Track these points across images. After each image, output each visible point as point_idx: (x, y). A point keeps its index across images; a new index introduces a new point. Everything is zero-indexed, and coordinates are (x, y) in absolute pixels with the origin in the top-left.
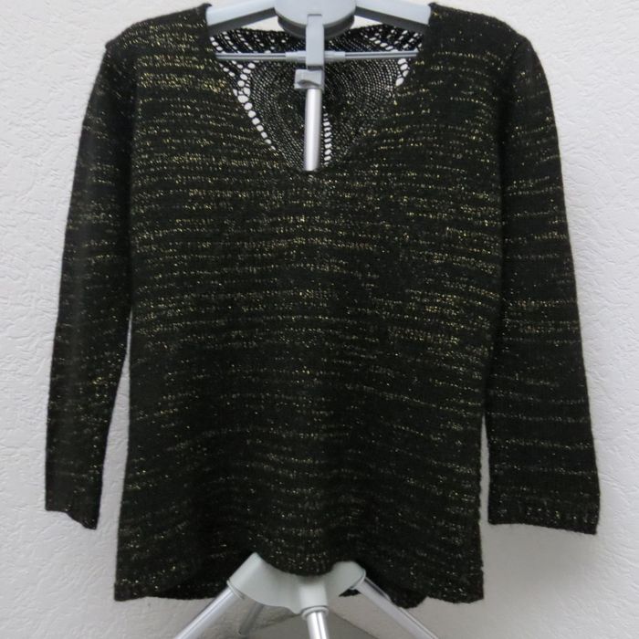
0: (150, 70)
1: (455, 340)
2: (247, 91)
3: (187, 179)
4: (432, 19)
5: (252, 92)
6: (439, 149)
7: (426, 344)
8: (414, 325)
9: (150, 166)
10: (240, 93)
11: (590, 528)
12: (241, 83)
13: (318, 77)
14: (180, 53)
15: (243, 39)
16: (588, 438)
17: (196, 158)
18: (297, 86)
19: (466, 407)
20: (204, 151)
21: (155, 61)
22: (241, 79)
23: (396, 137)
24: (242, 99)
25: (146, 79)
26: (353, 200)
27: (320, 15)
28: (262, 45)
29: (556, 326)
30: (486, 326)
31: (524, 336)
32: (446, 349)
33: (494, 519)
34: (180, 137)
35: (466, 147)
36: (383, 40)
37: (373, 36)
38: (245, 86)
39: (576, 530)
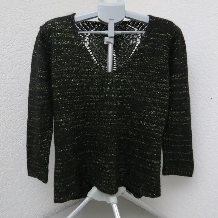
0: (56, 38)
1: (154, 125)
2: (88, 43)
3: (70, 75)
4: (150, 21)
5: (89, 43)
6: (151, 65)
7: (146, 126)
8: (142, 120)
9: (58, 72)
10: (86, 43)
11: (191, 175)
12: (86, 40)
13: (112, 41)
14: (66, 32)
15: (86, 25)
16: (191, 150)
17: (73, 68)
18: (105, 43)
19: (157, 144)
20: (76, 66)
21: (58, 35)
23: (138, 61)
24: (86, 45)
25: (55, 42)
26: (124, 82)
27: (113, 20)
28: (93, 27)
29: (184, 119)
30: (164, 120)
31: (174, 122)
32: (152, 128)
33: (164, 174)
34: (68, 61)
35: (159, 65)
36: (133, 26)
37: (129, 24)
39: (187, 176)
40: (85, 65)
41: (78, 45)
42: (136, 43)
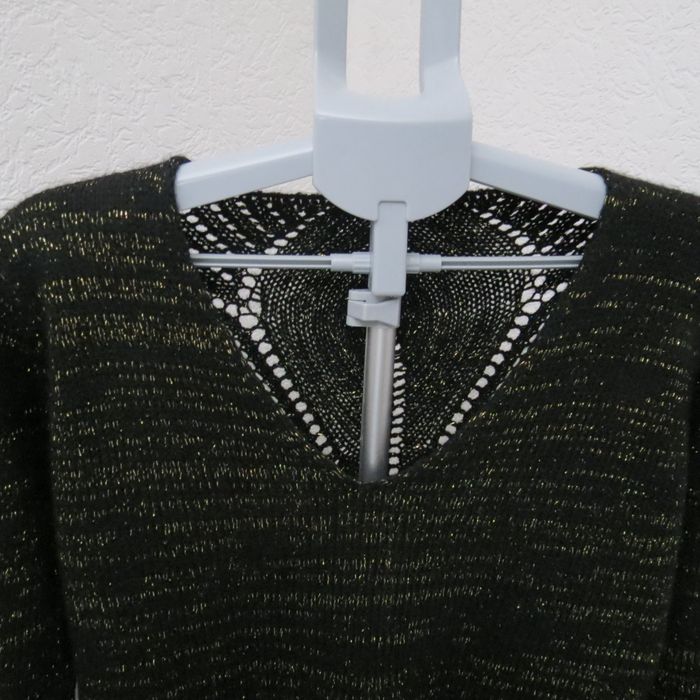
0: (72, 308)
2: (256, 307)
3: (158, 507)
5: (264, 309)
6: (596, 446)
9: (88, 492)
10: (244, 310)
12: (244, 294)
13: (392, 315)
14: (128, 273)
15: (246, 212)
17: (174, 470)
18: (351, 322)
20: (187, 454)
21: (79, 289)
22: (245, 287)
23: (528, 424)
24: (247, 322)
25: (64, 332)
27: (403, 203)
28: (282, 222)
34: (140, 433)
35: (641, 443)
36: (505, 219)
38: (250, 298)
40: (238, 448)
41: (201, 346)
42: (519, 312)
